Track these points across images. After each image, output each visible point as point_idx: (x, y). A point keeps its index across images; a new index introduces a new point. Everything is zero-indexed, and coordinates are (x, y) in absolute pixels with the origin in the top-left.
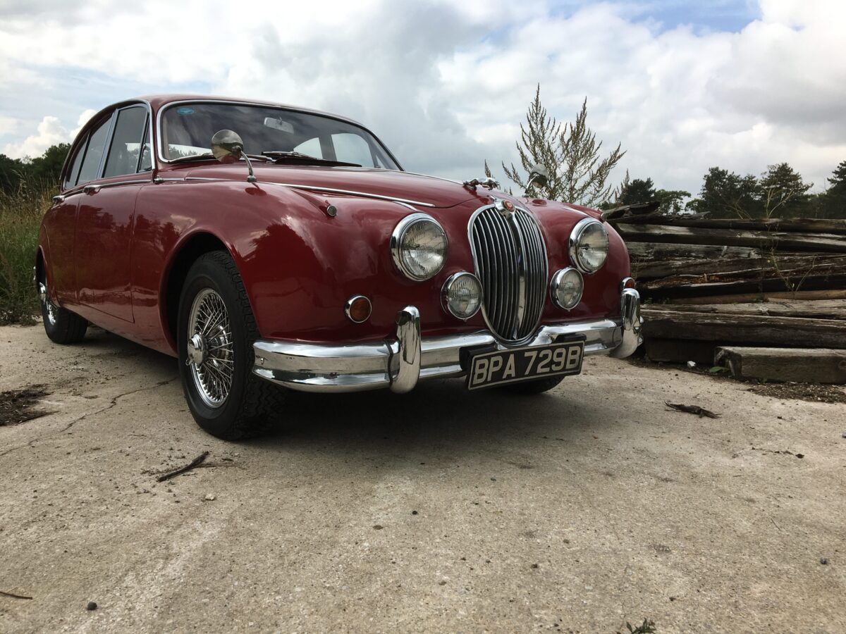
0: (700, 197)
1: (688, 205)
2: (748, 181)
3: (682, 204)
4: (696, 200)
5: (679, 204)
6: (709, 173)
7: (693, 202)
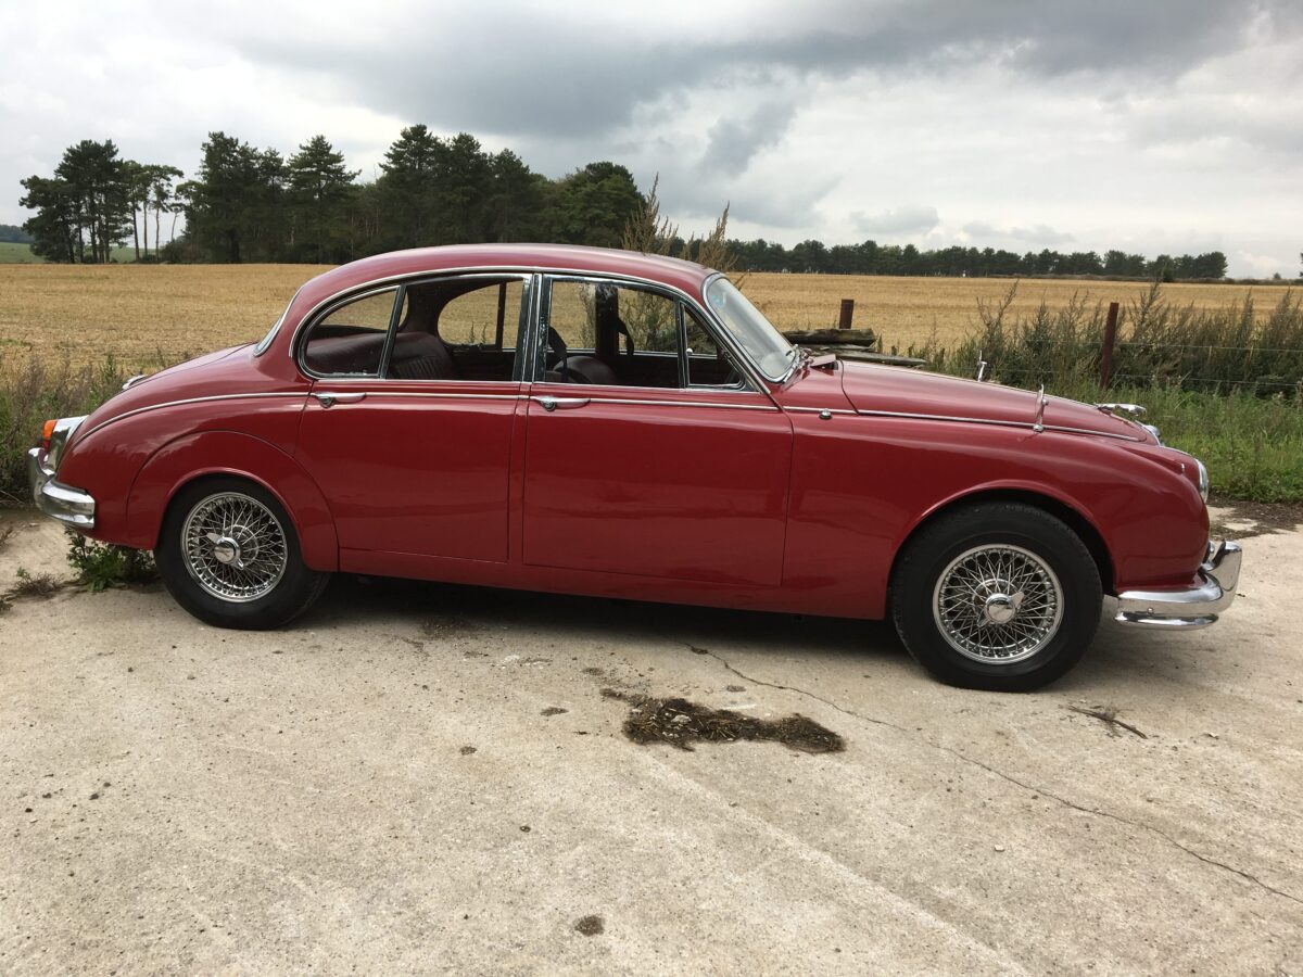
0: (199, 179)
1: (180, 189)
2: (270, 159)
3: (170, 188)
4: (192, 183)
5: (165, 188)
6: (209, 141)
7: (186, 185)
